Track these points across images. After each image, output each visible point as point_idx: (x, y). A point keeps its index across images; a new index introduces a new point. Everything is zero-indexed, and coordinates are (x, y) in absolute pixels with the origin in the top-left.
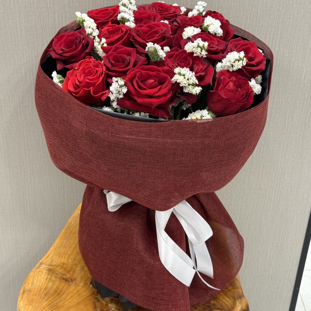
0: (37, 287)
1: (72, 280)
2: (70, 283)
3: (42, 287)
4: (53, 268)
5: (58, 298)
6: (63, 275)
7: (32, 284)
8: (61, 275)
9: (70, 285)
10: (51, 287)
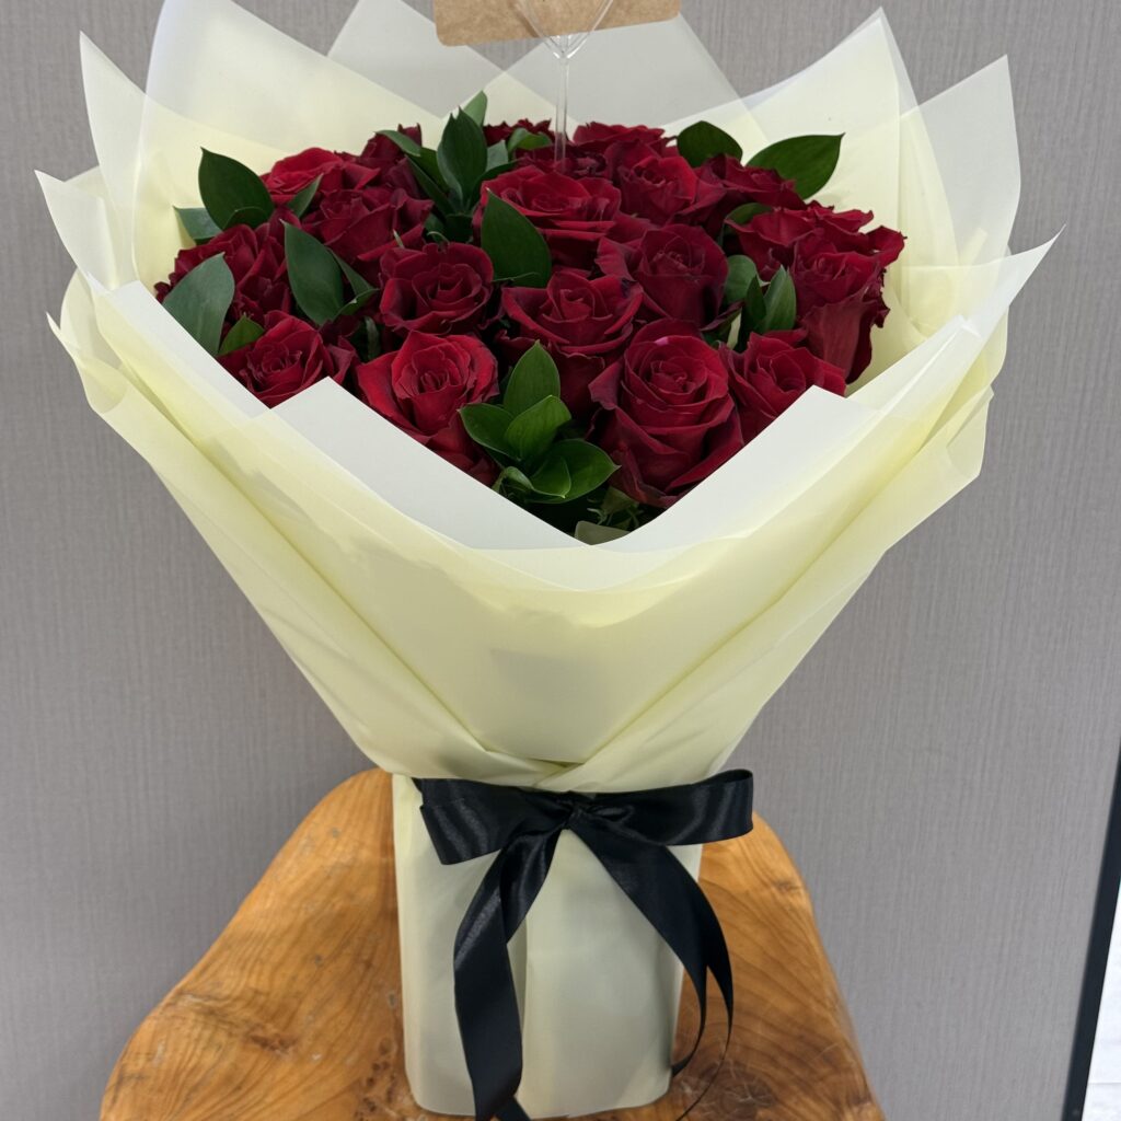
0: (164, 1066)
1: (284, 1044)
2: (278, 1052)
3: (182, 1067)
4: (220, 1005)
5: (238, 1100)
6: (253, 1029)
7: (150, 1057)
8: (246, 1029)
9: (278, 1057)
10: (214, 1066)
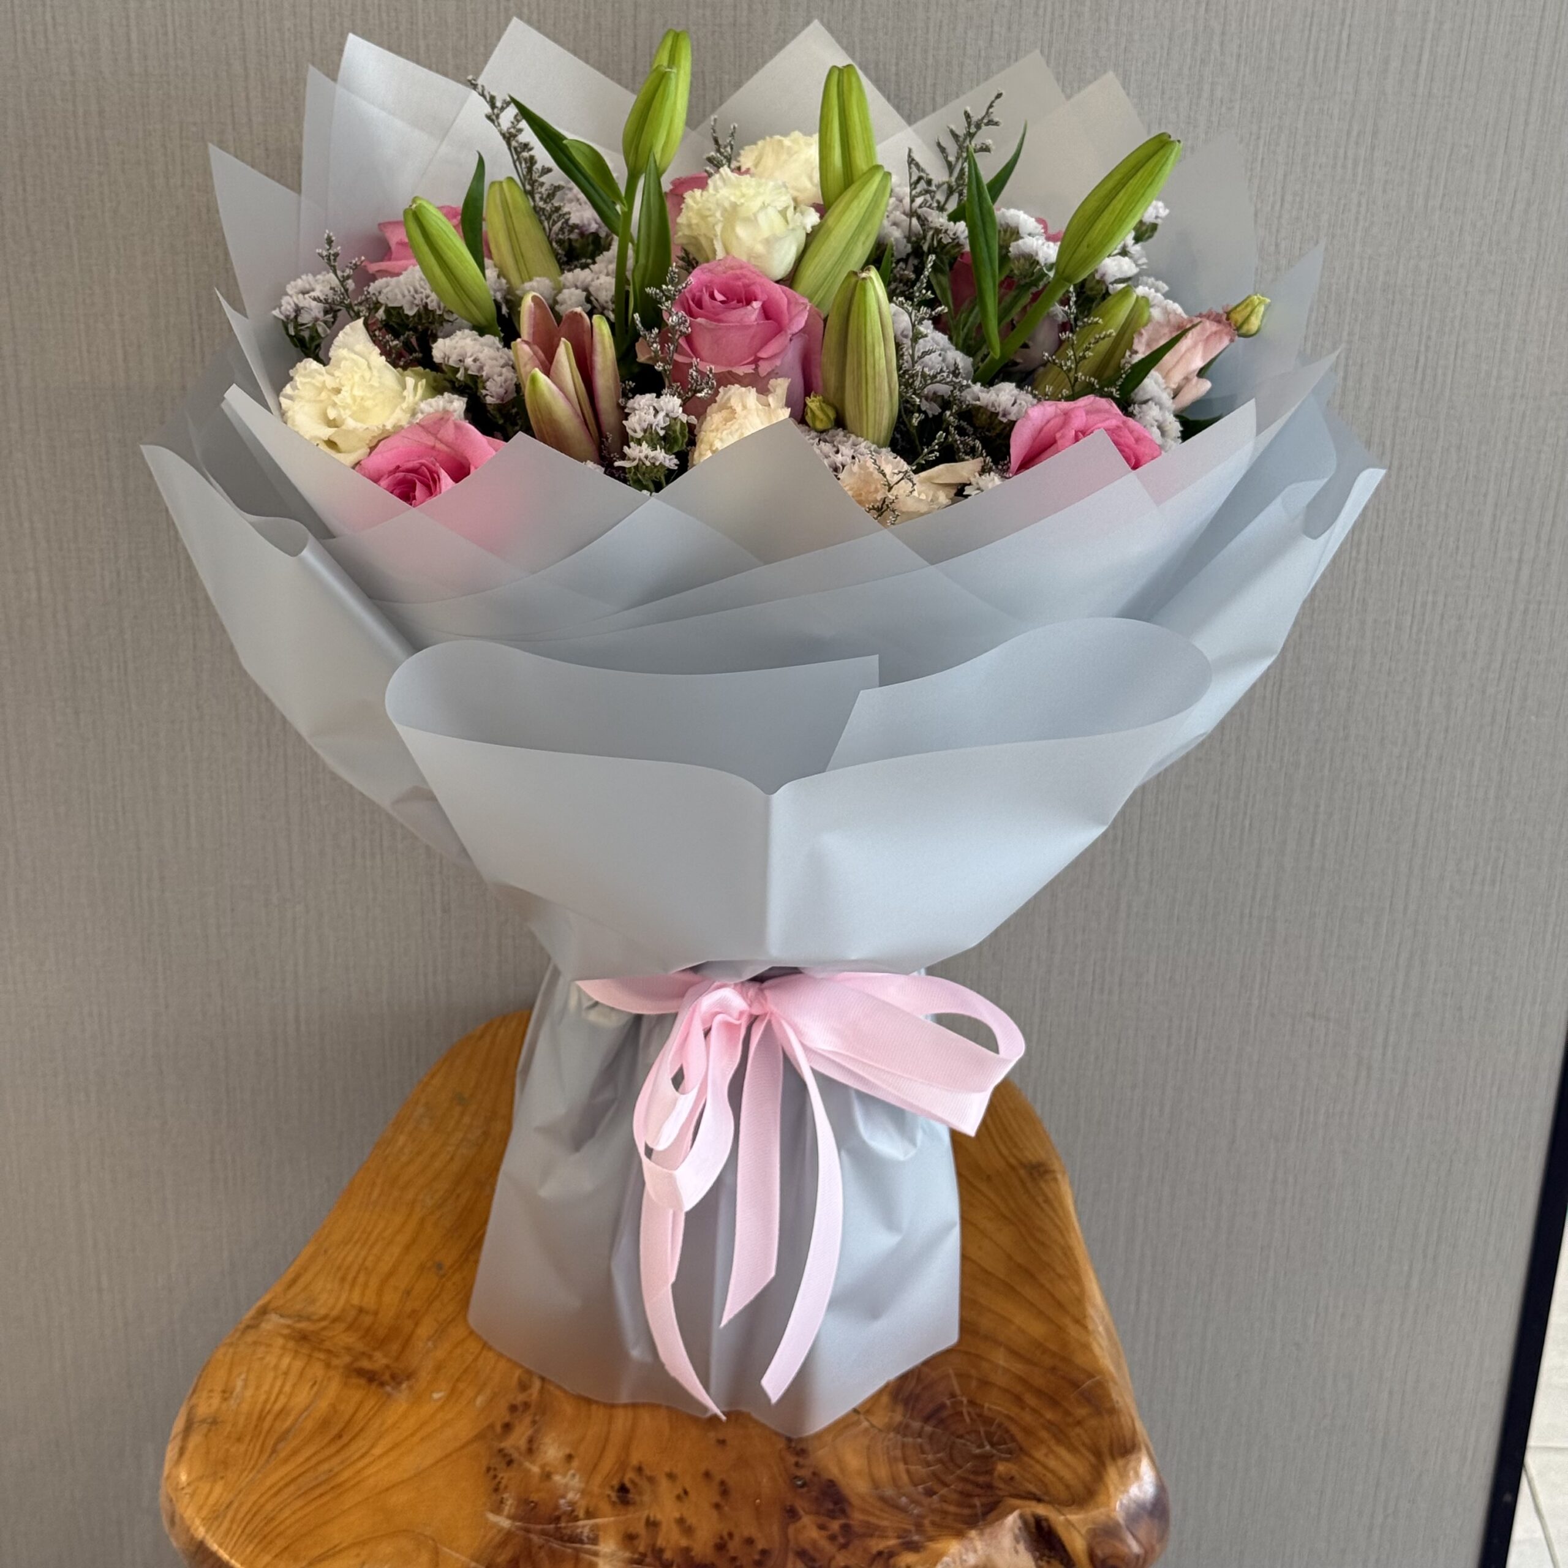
0: (245, 1407)
1: (397, 1379)
2: (388, 1389)
3: (268, 1407)
4: (315, 1327)
5: (338, 1452)
6: (356, 1359)
7: (226, 1395)
8: (347, 1359)
9: (389, 1395)
10: (306, 1409)
